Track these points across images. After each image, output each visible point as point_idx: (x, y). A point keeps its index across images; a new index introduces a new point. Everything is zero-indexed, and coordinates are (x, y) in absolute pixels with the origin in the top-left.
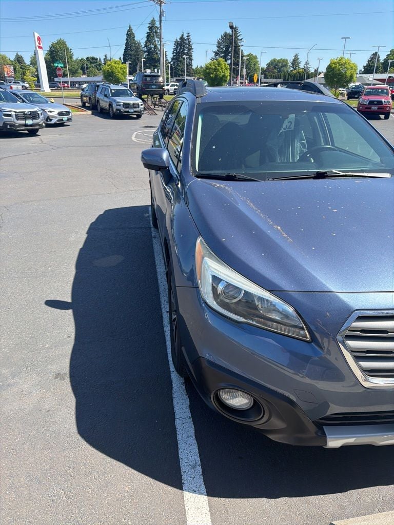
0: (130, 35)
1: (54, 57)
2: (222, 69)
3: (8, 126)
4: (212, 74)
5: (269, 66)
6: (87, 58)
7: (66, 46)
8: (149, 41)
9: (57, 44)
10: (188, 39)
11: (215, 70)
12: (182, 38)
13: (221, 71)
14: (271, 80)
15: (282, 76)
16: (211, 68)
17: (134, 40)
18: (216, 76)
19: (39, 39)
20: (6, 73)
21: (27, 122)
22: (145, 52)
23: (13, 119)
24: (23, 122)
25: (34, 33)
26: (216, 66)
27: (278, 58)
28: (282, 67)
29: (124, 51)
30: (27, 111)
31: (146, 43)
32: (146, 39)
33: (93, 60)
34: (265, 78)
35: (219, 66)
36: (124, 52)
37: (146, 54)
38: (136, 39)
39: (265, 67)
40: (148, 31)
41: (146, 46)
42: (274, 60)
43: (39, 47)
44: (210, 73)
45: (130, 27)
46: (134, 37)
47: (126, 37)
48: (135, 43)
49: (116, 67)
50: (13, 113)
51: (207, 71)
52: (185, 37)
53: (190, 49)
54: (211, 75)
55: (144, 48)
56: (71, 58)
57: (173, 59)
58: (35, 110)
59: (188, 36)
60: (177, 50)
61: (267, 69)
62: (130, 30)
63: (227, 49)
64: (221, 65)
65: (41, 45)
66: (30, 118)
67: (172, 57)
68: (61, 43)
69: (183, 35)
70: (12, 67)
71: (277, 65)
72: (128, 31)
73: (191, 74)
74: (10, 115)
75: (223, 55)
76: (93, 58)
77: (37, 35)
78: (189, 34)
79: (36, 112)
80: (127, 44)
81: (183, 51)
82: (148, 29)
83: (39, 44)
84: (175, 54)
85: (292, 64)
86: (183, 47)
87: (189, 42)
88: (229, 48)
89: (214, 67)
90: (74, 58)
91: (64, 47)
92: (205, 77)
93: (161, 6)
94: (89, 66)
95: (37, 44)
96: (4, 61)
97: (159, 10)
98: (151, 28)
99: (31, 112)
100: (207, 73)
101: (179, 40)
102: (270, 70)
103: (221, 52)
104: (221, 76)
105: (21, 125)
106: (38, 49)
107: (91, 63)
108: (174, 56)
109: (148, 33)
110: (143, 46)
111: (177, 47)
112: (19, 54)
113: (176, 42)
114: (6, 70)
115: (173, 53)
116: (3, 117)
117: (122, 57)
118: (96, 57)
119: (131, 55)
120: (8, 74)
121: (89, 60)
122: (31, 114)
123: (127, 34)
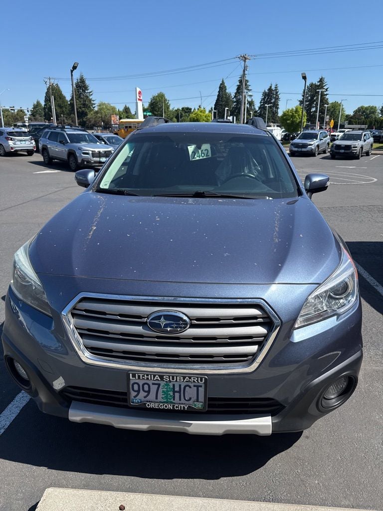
0: (222, 88)
1: (154, 107)
2: (299, 115)
3: (85, 163)
4: (289, 120)
5: (356, 113)
6: (183, 108)
7: (165, 98)
8: (239, 93)
9: (157, 96)
10: (276, 90)
11: (293, 116)
12: (270, 89)
13: (298, 117)
14: (356, 126)
15: (368, 122)
16: (288, 115)
17: (225, 92)
18: (293, 122)
19: (140, 93)
20: (112, 122)
21: (101, 159)
22: (234, 102)
23: (90, 156)
24: (97, 159)
25: (136, 88)
26: (293, 114)
27: (366, 105)
28: (370, 114)
29: (215, 101)
30: (102, 150)
31: (236, 94)
32: (236, 91)
33: (187, 110)
34: (349, 124)
35: (296, 113)
36: (216, 103)
37: (234, 104)
38: (227, 91)
39: (352, 114)
40: (239, 84)
41: (235, 97)
42: (362, 107)
43: (139, 100)
44: (287, 120)
45: (223, 81)
46: (226, 90)
47: (218, 90)
48: (226, 95)
49: (201, 116)
50: (91, 152)
51: (285, 117)
52: (273, 88)
53: (277, 99)
54: (288, 122)
55: (233, 99)
56: (168, 108)
57: (260, 108)
58: (109, 149)
59: (276, 87)
60: (264, 100)
61: (354, 115)
62: (223, 83)
63: (312, 98)
64: (298, 112)
65: (141, 98)
66: (103, 156)
67: (259, 106)
68: (161, 96)
69: (271, 87)
70: (118, 117)
71: (364, 112)
72: (221, 84)
73: (276, 121)
74: (88, 154)
75: (308, 103)
76: (187, 109)
77: (138, 90)
78: (276, 85)
79: (110, 151)
80: (218, 96)
81: (270, 101)
82: (238, 82)
83: (140, 97)
84: (262, 103)
85: (381, 111)
86: (271, 96)
87: (277, 93)
88: (314, 97)
89: (291, 114)
90: (171, 108)
91: (162, 99)
92: (282, 123)
93: (245, 62)
94: (184, 115)
95: (138, 97)
96: (113, 111)
97: (243, 65)
98: (241, 82)
99: (105, 152)
100: (284, 120)
101: (267, 91)
102: (357, 116)
103: (306, 101)
104: (297, 122)
105: (95, 162)
106: (138, 101)
107: (186, 112)
108: (261, 105)
109: (238, 85)
110: (233, 97)
111: (265, 98)
112: (127, 106)
113: (264, 93)
114: (113, 119)
115: (261, 103)
116: (82, 155)
117: (213, 107)
118: (190, 107)
119: (221, 105)
120: (114, 122)
121: (184, 110)
122: (105, 153)
123: (220, 87)
